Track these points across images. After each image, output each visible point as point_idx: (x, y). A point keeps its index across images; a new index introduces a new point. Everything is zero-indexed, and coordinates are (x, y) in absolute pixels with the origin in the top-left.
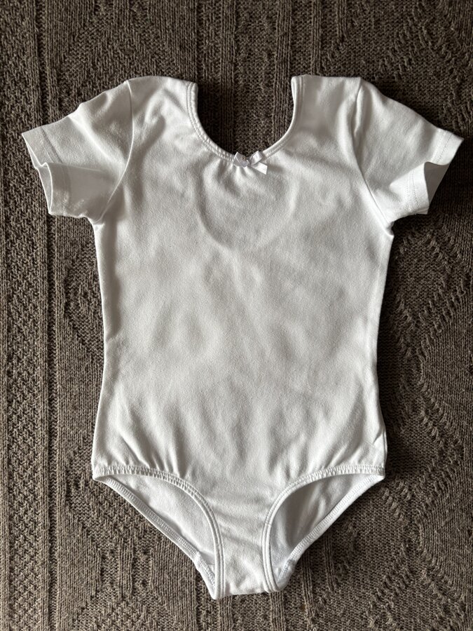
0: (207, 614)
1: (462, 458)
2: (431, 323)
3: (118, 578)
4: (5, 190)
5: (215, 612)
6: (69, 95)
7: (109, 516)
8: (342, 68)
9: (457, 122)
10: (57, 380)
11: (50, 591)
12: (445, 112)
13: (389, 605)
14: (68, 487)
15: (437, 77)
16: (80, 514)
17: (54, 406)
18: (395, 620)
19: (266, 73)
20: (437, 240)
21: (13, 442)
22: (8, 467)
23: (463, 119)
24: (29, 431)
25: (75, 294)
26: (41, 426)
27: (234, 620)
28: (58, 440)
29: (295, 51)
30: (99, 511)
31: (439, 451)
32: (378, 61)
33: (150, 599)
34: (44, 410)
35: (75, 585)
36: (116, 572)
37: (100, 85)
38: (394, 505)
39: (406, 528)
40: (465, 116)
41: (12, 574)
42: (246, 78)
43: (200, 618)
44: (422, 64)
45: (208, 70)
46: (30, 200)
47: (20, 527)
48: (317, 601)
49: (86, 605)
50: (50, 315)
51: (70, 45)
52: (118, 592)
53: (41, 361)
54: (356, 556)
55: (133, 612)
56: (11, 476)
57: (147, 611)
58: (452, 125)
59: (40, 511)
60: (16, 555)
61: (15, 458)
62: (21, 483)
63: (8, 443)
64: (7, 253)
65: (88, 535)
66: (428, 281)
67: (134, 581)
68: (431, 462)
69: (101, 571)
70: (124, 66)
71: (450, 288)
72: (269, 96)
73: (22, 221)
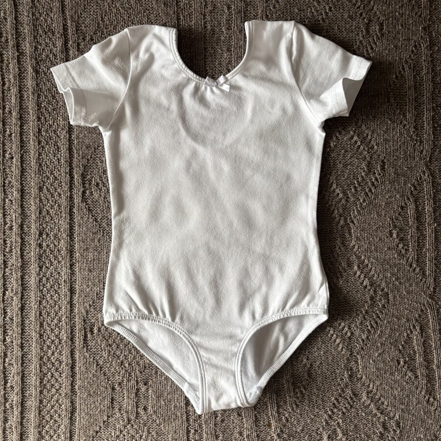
0: (195, 433)
1: (388, 303)
2: (357, 199)
3: (125, 405)
4: (38, 109)
5: (202, 431)
6: (84, 40)
7: (117, 355)
8: (281, 15)
9: (367, 51)
10: (77, 249)
11: (71, 418)
12: (358, 44)
13: (338, 423)
14: (85, 333)
15: (351, 19)
16: (95, 354)
17: (74, 270)
18: (344, 435)
19: (226, 20)
20: (358, 136)
21: (43, 298)
22: (40, 318)
23: (372, 48)
24: (55, 290)
25: (90, 184)
26: (64, 286)
27: (216, 437)
28: (77, 296)
29: (247, 4)
30: (109, 352)
31: (370, 297)
32: (307, 9)
33: (150, 422)
34: (66, 273)
35: (91, 412)
36: (123, 400)
37: (107, 33)
38: (338, 341)
39: (348, 360)
40: (373, 46)
41: (41, 405)
42: (212, 24)
43: (189, 436)
44: (339, 10)
45: (185, 19)
46: (56, 116)
47: (49, 366)
48: (280, 420)
49: (100, 429)
50: (71, 201)
51: (85, 5)
52: (125, 417)
53: (64, 235)
54: (310, 383)
55: (137, 433)
56: (41, 325)
57: (148, 431)
58: (364, 53)
59: (64, 352)
60: (45, 389)
61: (44, 311)
62: (50, 331)
63: (39, 299)
64: (39, 155)
65: (101, 370)
66: (354, 166)
67: (137, 407)
68: (365, 306)
69: (111, 400)
70: (124, 19)
71: (371, 171)
72: (229, 36)
73: (50, 132)
